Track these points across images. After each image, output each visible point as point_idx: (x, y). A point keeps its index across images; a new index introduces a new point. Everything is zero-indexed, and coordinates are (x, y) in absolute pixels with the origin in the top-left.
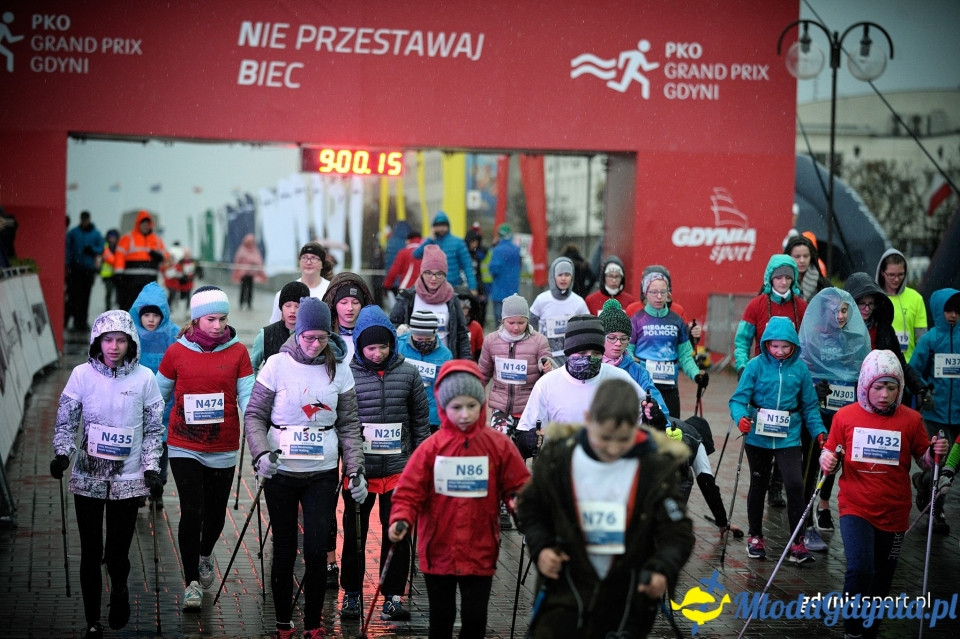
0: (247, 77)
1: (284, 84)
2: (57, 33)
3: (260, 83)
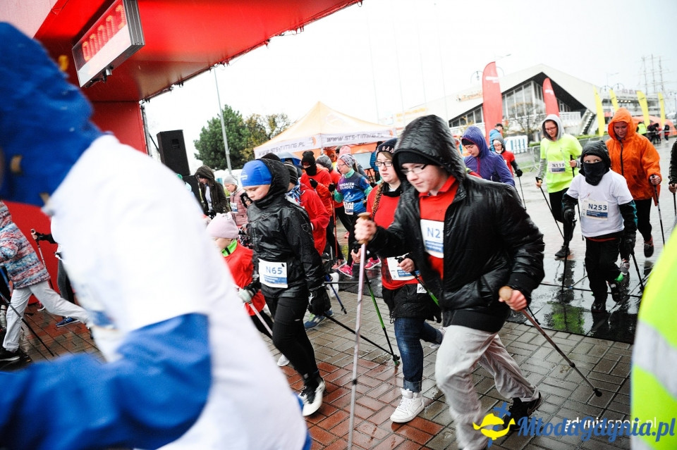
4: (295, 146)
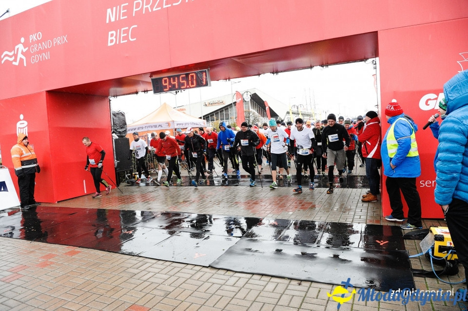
0: (112, 41)
1: (129, 40)
2: (38, 42)
3: (118, 43)
4: (155, 126)
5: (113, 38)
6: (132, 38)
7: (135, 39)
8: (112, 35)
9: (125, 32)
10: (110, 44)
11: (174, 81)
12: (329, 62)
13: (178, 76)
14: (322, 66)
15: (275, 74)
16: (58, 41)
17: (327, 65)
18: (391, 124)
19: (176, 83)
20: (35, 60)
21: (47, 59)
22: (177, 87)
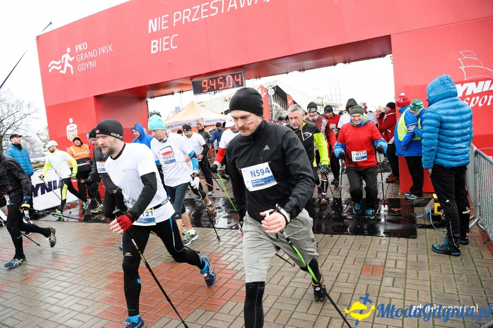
0: (155, 49)
1: (170, 47)
2: (84, 52)
3: (160, 51)
5: (156, 46)
6: (174, 46)
7: (176, 47)
8: (155, 44)
9: (166, 41)
10: (153, 52)
11: (213, 83)
12: (351, 60)
13: (216, 78)
14: (345, 62)
15: (302, 72)
16: (104, 51)
17: (349, 61)
18: (402, 113)
19: (214, 84)
20: (81, 69)
21: (93, 66)
22: (215, 88)
